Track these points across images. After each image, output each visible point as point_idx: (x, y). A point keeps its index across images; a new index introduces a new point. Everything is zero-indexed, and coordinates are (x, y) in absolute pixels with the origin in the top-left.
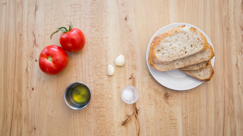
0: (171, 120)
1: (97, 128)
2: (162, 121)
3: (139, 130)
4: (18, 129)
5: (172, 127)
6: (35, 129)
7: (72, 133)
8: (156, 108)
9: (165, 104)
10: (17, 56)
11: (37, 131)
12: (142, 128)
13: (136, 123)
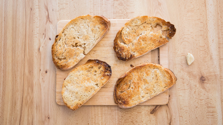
0: (208, 107)
1: (122, 116)
2: (197, 108)
3: (170, 119)
4: (29, 118)
5: (210, 117)
6: (49, 118)
7: (92, 122)
8: (190, 94)
9: (201, 89)
10: (28, 33)
11: (51, 120)
12: (173, 117)
13: (167, 111)
